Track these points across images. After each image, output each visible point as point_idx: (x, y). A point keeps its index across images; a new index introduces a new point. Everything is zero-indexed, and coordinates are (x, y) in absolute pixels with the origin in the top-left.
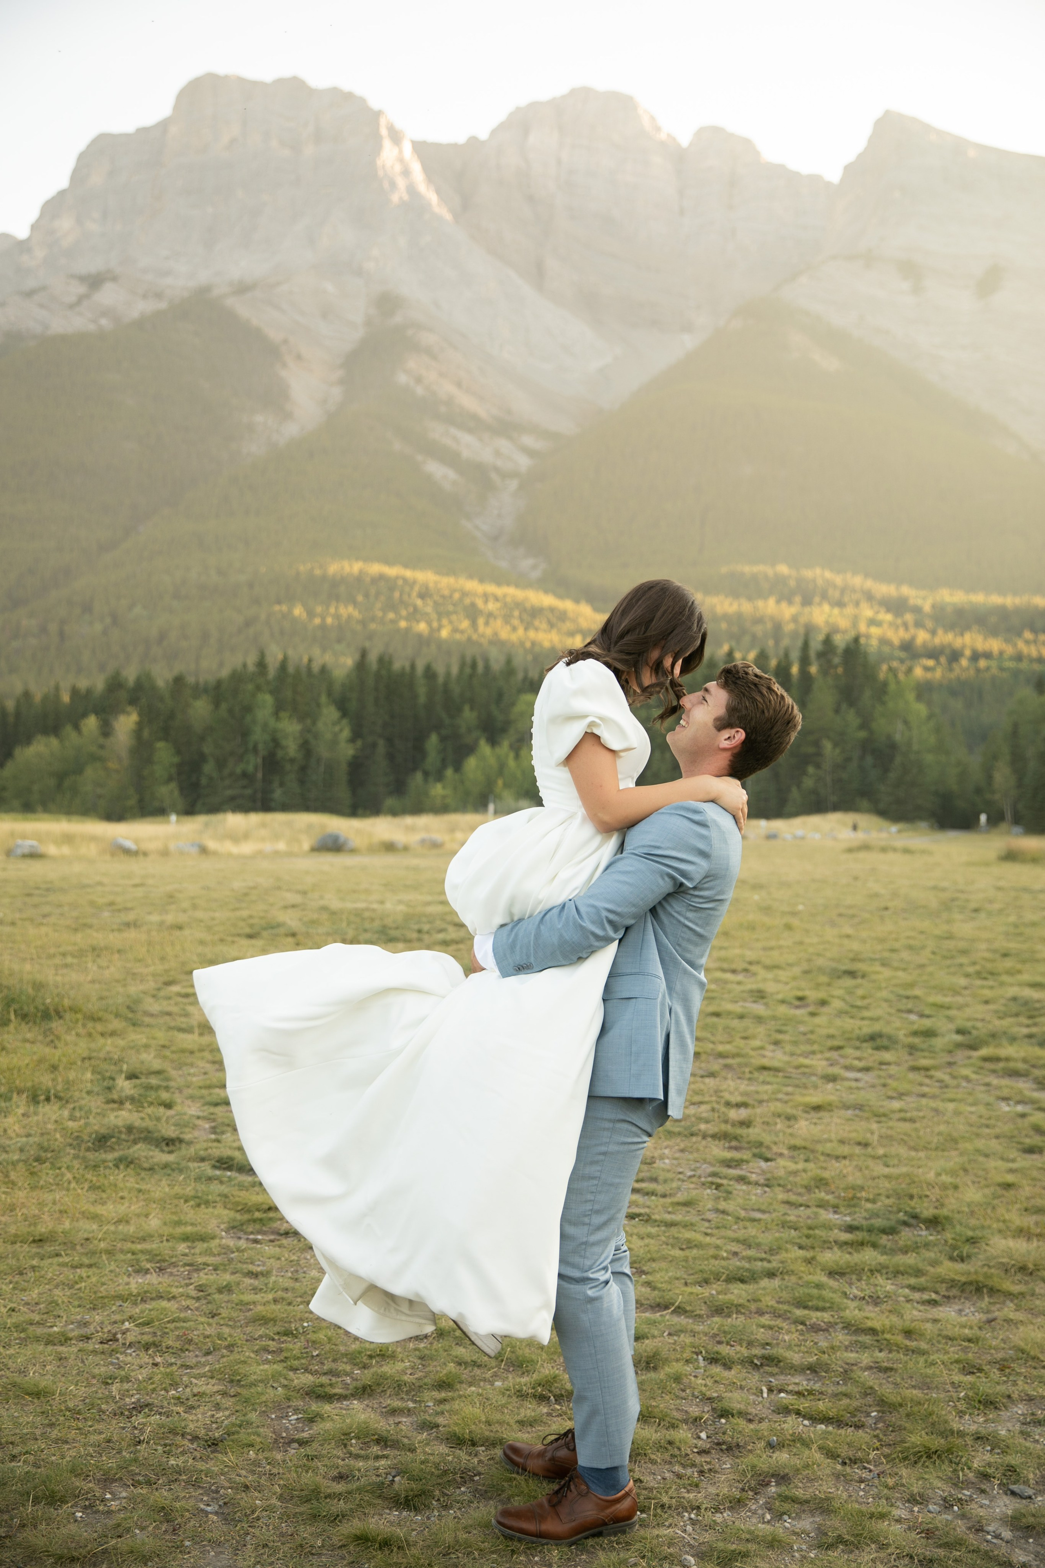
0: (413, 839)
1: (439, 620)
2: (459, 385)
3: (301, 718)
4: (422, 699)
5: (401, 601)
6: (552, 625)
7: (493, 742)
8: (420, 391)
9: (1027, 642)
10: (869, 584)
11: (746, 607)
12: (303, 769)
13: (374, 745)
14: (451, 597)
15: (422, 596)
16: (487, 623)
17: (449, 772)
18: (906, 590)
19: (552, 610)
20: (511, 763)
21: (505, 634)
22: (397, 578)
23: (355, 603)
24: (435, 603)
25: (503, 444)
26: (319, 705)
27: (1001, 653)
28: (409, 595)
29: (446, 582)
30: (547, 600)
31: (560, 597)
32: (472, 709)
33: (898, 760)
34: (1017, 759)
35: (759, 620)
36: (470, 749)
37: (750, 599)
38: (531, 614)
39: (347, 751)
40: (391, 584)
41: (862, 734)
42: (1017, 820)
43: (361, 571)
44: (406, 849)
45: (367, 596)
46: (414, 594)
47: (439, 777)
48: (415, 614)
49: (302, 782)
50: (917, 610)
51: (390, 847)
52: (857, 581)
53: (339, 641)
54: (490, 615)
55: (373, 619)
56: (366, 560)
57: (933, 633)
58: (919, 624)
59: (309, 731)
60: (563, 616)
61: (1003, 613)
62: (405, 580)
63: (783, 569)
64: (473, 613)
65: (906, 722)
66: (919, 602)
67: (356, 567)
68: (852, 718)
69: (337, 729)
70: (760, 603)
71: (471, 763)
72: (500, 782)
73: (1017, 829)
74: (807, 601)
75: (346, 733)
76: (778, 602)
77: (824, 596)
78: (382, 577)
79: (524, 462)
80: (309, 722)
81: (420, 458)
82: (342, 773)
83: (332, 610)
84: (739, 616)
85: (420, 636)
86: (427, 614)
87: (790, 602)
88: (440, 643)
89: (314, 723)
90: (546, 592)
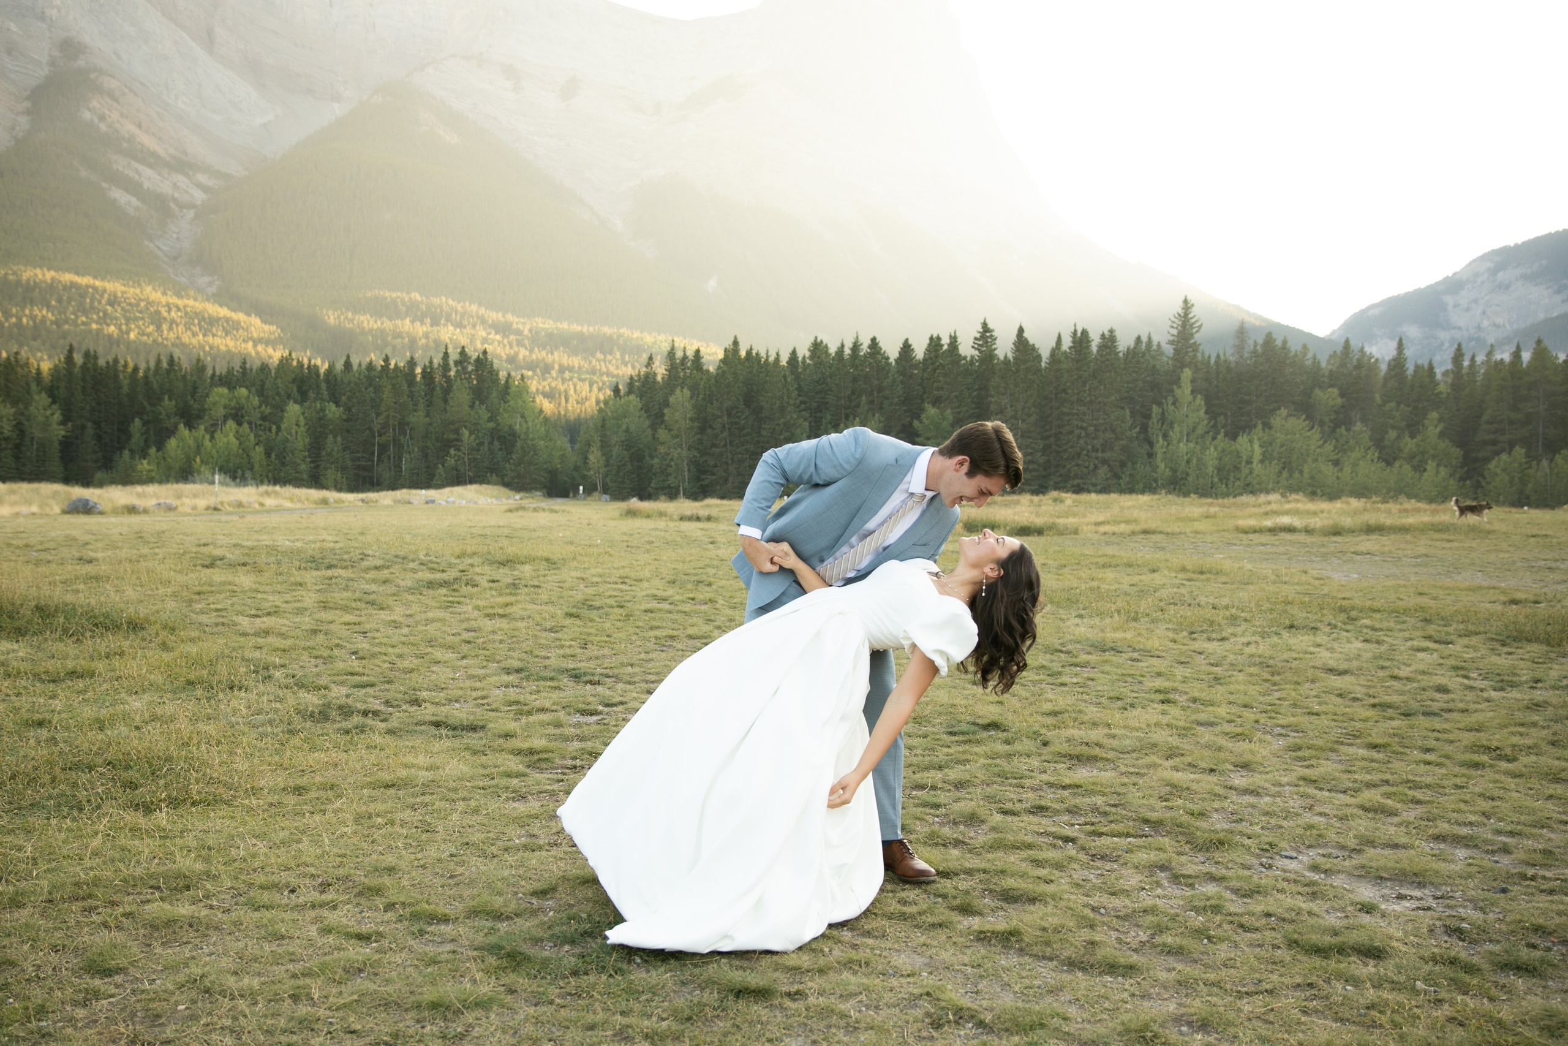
0: (151, 503)
1: (127, 325)
2: (140, 126)
3: (15, 403)
4: (125, 389)
5: (92, 307)
6: (227, 333)
7: (190, 426)
8: (103, 127)
9: (598, 360)
10: (482, 311)
11: (388, 325)
12: (18, 447)
13: (83, 427)
14: (138, 305)
15: (111, 303)
16: (170, 329)
17: (153, 451)
18: (510, 317)
19: (227, 320)
20: (207, 443)
21: (186, 338)
22: (87, 286)
23: (49, 307)
24: (123, 309)
25: (181, 179)
26: (28, 392)
27: (580, 368)
28: (100, 302)
29: (132, 292)
30: (224, 312)
31: (234, 310)
32: (170, 399)
33: (519, 444)
34: (605, 445)
35: (398, 335)
36: (171, 432)
37: (390, 319)
38: (209, 323)
39: (59, 432)
40: (82, 292)
41: (491, 425)
42: (605, 491)
43: (53, 279)
44: (146, 511)
45: (59, 301)
46: (103, 302)
47: (144, 455)
48: (105, 319)
49: (17, 458)
50: (519, 332)
51: (132, 510)
52: (474, 308)
53: (34, 339)
54: (173, 322)
55: (66, 321)
56: (57, 269)
57: (531, 351)
58: (520, 344)
59: (22, 414)
60: (237, 326)
61: (581, 337)
62: (95, 288)
63: (417, 296)
64: (157, 320)
65: (523, 417)
66: (520, 327)
67: (49, 275)
68: (483, 413)
69: (49, 412)
70: (399, 322)
71: (172, 443)
72: (198, 460)
73: (607, 497)
74: (435, 323)
75: (58, 416)
76: (412, 322)
77: (448, 319)
78: (73, 285)
79: (199, 196)
80: (21, 406)
81: (104, 185)
82: (55, 449)
83: (27, 312)
84: (382, 331)
85: (110, 336)
86: (116, 319)
87: (422, 323)
88: (128, 344)
89: (26, 408)
90: (221, 306)
